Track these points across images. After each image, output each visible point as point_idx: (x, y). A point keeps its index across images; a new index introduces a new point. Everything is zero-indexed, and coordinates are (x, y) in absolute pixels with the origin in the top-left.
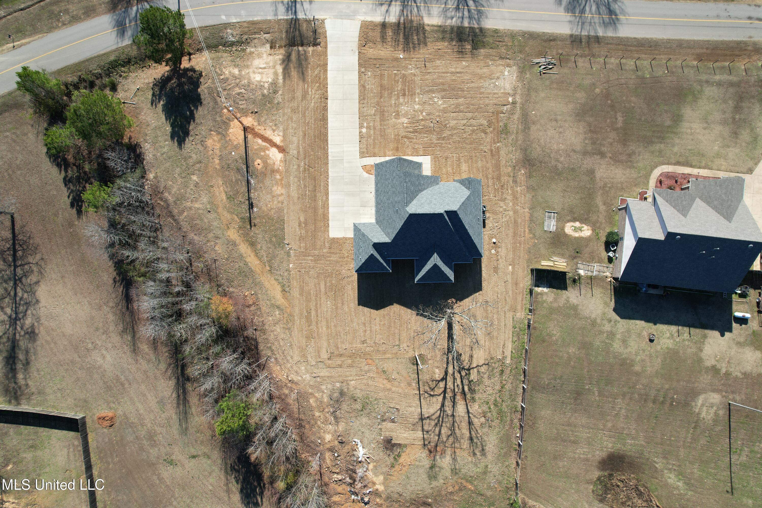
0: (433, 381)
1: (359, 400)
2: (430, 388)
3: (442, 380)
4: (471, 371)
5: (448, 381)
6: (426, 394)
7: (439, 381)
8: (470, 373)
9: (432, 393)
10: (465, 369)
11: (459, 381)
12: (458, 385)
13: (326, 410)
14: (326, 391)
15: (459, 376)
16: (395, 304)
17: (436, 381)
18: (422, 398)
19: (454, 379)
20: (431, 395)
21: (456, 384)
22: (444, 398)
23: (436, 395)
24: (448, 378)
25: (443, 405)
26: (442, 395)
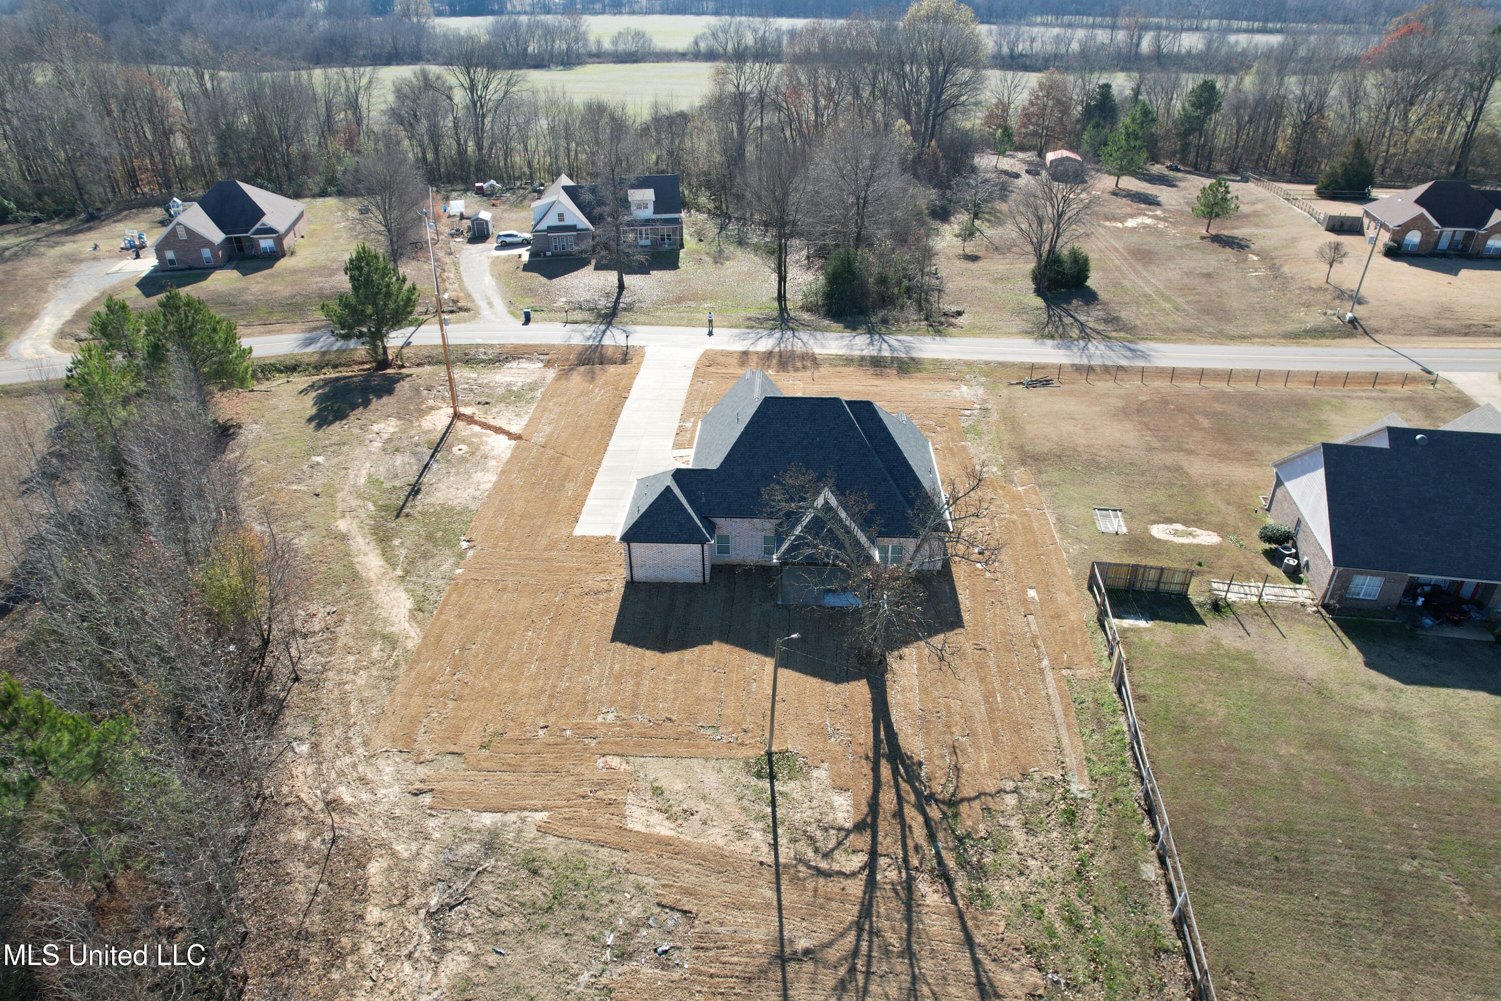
0: (826, 830)
1: (546, 872)
2: (816, 851)
3: (859, 827)
4: (964, 808)
5: (881, 834)
6: (801, 868)
7: (848, 832)
8: (956, 815)
9: (823, 865)
10: (937, 801)
11: (919, 833)
12: (917, 848)
13: (415, 901)
14: (436, 835)
15: (920, 819)
16: (716, 643)
17: (840, 829)
18: (785, 879)
19: (905, 827)
20: (820, 872)
21: (910, 844)
22: (871, 884)
23: (840, 873)
24: (883, 826)
25: (866, 911)
26: (864, 876)
